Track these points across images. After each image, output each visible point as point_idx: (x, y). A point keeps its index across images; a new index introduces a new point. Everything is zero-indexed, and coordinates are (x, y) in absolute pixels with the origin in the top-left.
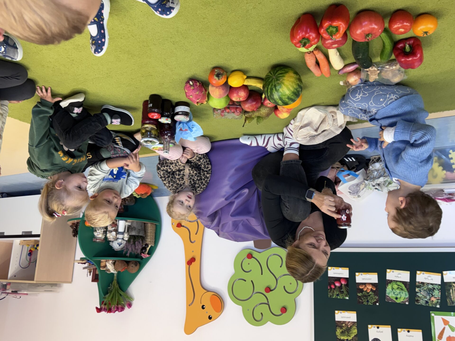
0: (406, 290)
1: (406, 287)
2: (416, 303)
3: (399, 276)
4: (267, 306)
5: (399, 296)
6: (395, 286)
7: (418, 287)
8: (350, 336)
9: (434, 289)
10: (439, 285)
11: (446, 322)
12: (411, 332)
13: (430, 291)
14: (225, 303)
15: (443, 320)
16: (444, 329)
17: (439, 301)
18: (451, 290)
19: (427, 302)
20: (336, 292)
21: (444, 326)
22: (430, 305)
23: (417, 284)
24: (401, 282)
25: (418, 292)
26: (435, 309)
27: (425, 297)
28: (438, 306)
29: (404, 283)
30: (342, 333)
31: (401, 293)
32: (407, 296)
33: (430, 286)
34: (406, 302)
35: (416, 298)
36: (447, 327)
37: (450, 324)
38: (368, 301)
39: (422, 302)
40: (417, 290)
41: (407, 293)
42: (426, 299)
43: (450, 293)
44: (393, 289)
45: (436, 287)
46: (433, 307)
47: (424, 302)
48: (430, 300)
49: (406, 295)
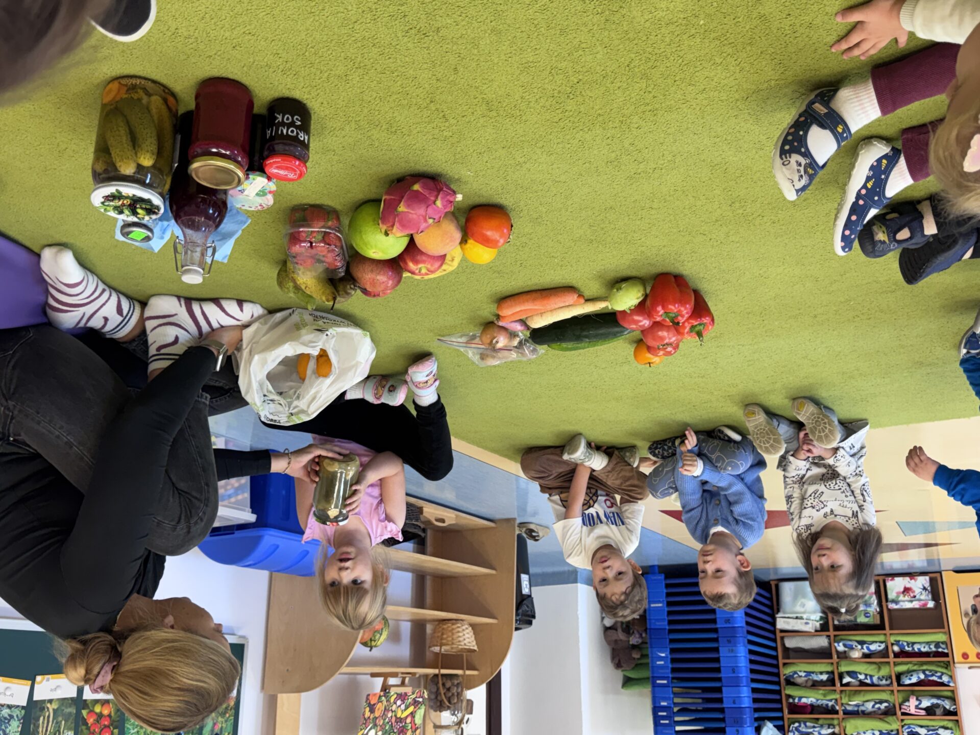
10: (23, 707)
13: (3, 723)
18: (42, 718)
33: (5, 712)
43: (38, 727)
45: (14, 713)
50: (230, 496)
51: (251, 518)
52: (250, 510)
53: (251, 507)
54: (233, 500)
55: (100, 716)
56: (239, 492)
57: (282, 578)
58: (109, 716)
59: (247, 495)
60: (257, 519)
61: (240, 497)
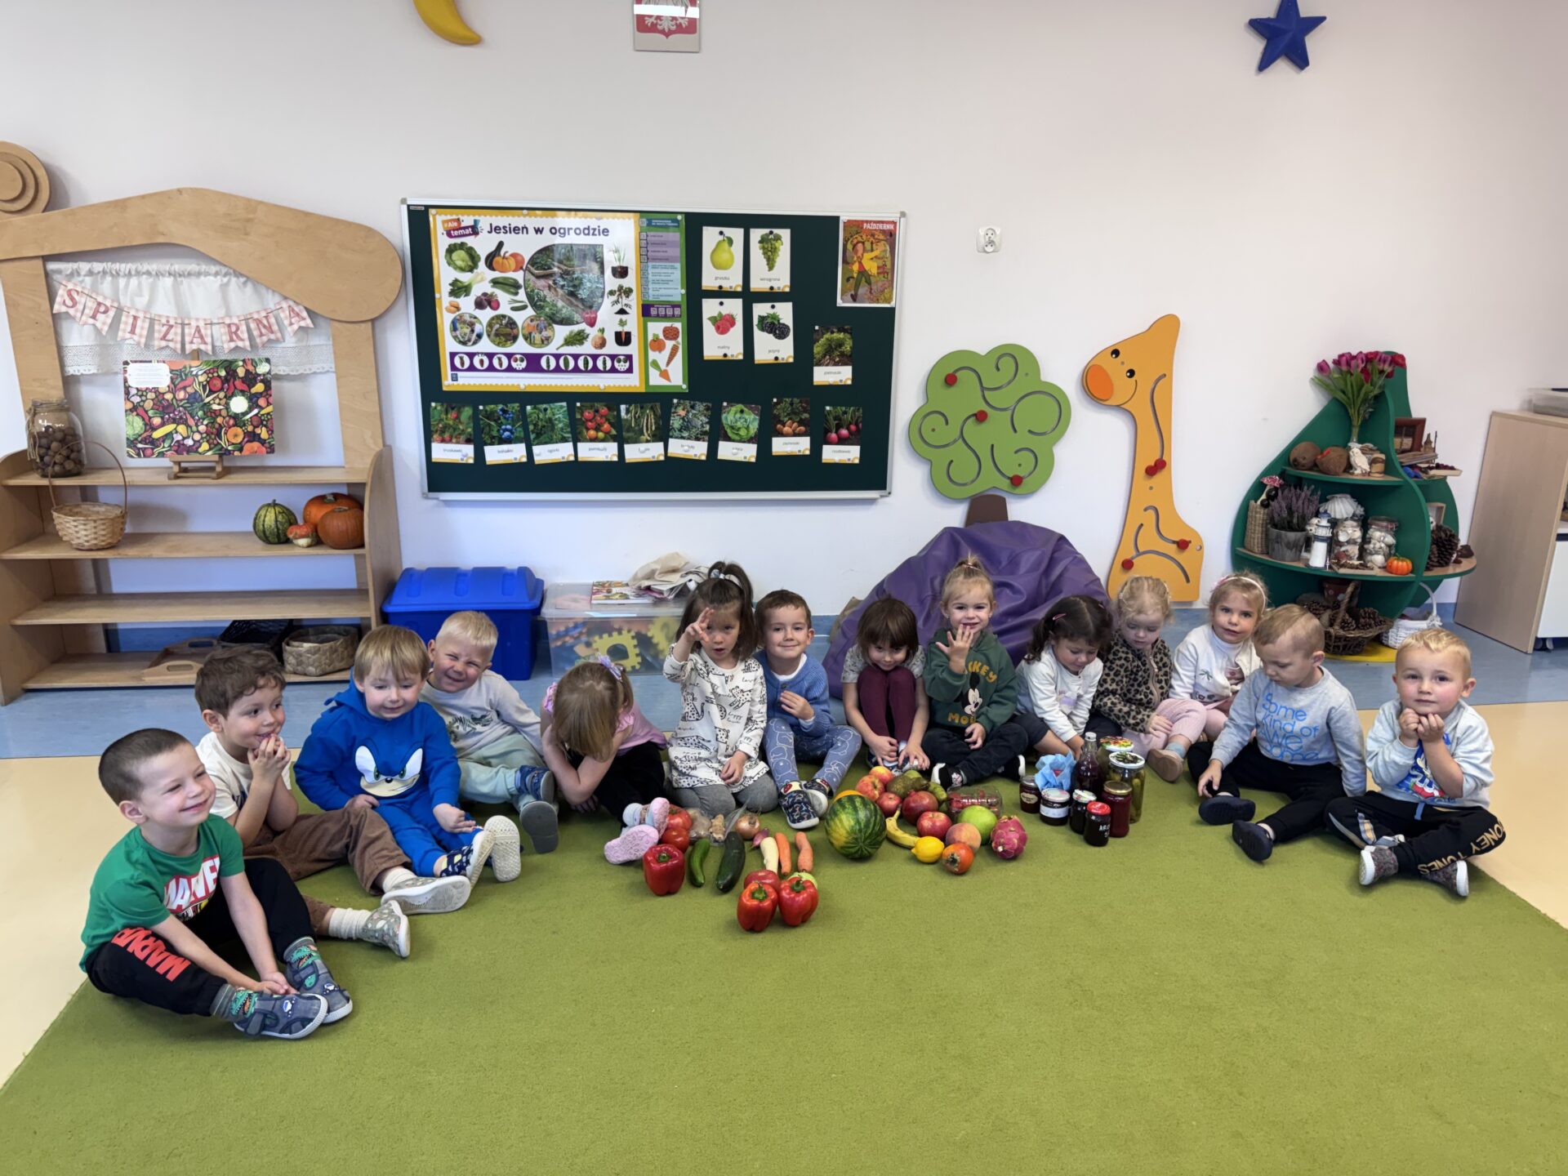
0: (726, 427)
1: (726, 432)
2: (710, 405)
3: (735, 451)
4: (984, 385)
5: (738, 415)
6: (743, 432)
7: (705, 433)
8: (827, 339)
9: (680, 430)
10: (672, 437)
11: (665, 374)
12: (722, 354)
13: (686, 426)
14: (1079, 386)
15: (668, 379)
16: (668, 363)
17: (673, 410)
18: (653, 428)
19: (693, 407)
20: (848, 417)
21: (668, 368)
22: (687, 402)
23: (706, 438)
24: (734, 441)
25: (707, 423)
26: (681, 396)
27: (694, 415)
28: (675, 401)
29: (728, 439)
30: (840, 344)
31: (734, 420)
32: (724, 416)
33: (686, 434)
34: (727, 407)
35: (709, 413)
36: (663, 367)
37: (658, 373)
38: (792, 404)
39: (700, 407)
40: (707, 428)
41: (724, 421)
42: (694, 412)
43: (655, 423)
44: (747, 428)
45: (677, 433)
46: (684, 399)
47: (697, 407)
48: (688, 412)
49: (726, 418)
55: (597, 429)
56: (561, 634)
58: (588, 429)
59: (552, 632)
61: (561, 629)
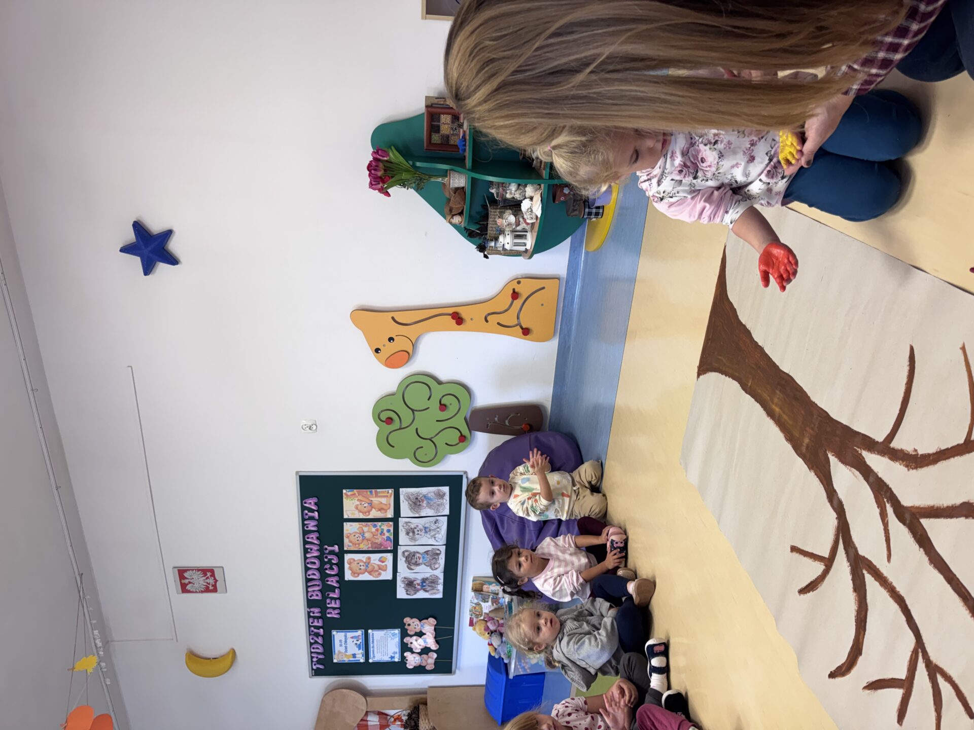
50: (520, 665)
51: (511, 676)
52: (515, 675)
53: (516, 676)
54: (519, 667)
56: (523, 670)
57: (483, 690)
59: (522, 673)
60: (511, 679)
61: (520, 670)
